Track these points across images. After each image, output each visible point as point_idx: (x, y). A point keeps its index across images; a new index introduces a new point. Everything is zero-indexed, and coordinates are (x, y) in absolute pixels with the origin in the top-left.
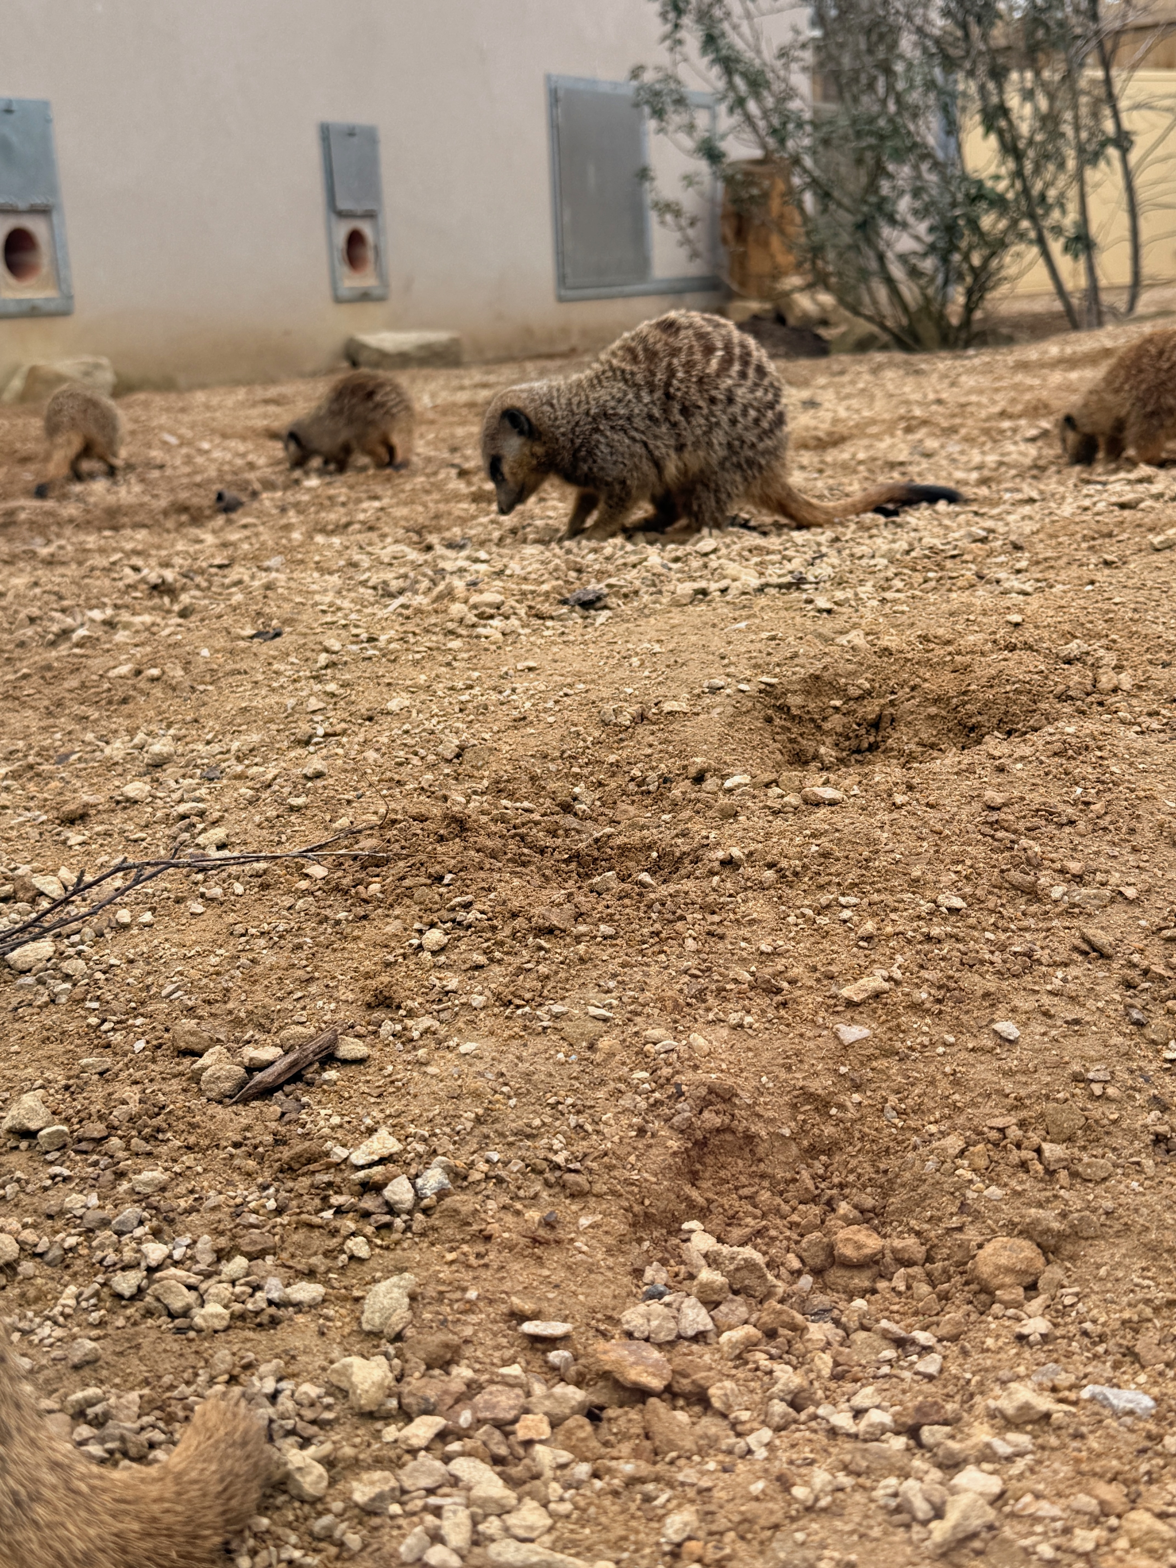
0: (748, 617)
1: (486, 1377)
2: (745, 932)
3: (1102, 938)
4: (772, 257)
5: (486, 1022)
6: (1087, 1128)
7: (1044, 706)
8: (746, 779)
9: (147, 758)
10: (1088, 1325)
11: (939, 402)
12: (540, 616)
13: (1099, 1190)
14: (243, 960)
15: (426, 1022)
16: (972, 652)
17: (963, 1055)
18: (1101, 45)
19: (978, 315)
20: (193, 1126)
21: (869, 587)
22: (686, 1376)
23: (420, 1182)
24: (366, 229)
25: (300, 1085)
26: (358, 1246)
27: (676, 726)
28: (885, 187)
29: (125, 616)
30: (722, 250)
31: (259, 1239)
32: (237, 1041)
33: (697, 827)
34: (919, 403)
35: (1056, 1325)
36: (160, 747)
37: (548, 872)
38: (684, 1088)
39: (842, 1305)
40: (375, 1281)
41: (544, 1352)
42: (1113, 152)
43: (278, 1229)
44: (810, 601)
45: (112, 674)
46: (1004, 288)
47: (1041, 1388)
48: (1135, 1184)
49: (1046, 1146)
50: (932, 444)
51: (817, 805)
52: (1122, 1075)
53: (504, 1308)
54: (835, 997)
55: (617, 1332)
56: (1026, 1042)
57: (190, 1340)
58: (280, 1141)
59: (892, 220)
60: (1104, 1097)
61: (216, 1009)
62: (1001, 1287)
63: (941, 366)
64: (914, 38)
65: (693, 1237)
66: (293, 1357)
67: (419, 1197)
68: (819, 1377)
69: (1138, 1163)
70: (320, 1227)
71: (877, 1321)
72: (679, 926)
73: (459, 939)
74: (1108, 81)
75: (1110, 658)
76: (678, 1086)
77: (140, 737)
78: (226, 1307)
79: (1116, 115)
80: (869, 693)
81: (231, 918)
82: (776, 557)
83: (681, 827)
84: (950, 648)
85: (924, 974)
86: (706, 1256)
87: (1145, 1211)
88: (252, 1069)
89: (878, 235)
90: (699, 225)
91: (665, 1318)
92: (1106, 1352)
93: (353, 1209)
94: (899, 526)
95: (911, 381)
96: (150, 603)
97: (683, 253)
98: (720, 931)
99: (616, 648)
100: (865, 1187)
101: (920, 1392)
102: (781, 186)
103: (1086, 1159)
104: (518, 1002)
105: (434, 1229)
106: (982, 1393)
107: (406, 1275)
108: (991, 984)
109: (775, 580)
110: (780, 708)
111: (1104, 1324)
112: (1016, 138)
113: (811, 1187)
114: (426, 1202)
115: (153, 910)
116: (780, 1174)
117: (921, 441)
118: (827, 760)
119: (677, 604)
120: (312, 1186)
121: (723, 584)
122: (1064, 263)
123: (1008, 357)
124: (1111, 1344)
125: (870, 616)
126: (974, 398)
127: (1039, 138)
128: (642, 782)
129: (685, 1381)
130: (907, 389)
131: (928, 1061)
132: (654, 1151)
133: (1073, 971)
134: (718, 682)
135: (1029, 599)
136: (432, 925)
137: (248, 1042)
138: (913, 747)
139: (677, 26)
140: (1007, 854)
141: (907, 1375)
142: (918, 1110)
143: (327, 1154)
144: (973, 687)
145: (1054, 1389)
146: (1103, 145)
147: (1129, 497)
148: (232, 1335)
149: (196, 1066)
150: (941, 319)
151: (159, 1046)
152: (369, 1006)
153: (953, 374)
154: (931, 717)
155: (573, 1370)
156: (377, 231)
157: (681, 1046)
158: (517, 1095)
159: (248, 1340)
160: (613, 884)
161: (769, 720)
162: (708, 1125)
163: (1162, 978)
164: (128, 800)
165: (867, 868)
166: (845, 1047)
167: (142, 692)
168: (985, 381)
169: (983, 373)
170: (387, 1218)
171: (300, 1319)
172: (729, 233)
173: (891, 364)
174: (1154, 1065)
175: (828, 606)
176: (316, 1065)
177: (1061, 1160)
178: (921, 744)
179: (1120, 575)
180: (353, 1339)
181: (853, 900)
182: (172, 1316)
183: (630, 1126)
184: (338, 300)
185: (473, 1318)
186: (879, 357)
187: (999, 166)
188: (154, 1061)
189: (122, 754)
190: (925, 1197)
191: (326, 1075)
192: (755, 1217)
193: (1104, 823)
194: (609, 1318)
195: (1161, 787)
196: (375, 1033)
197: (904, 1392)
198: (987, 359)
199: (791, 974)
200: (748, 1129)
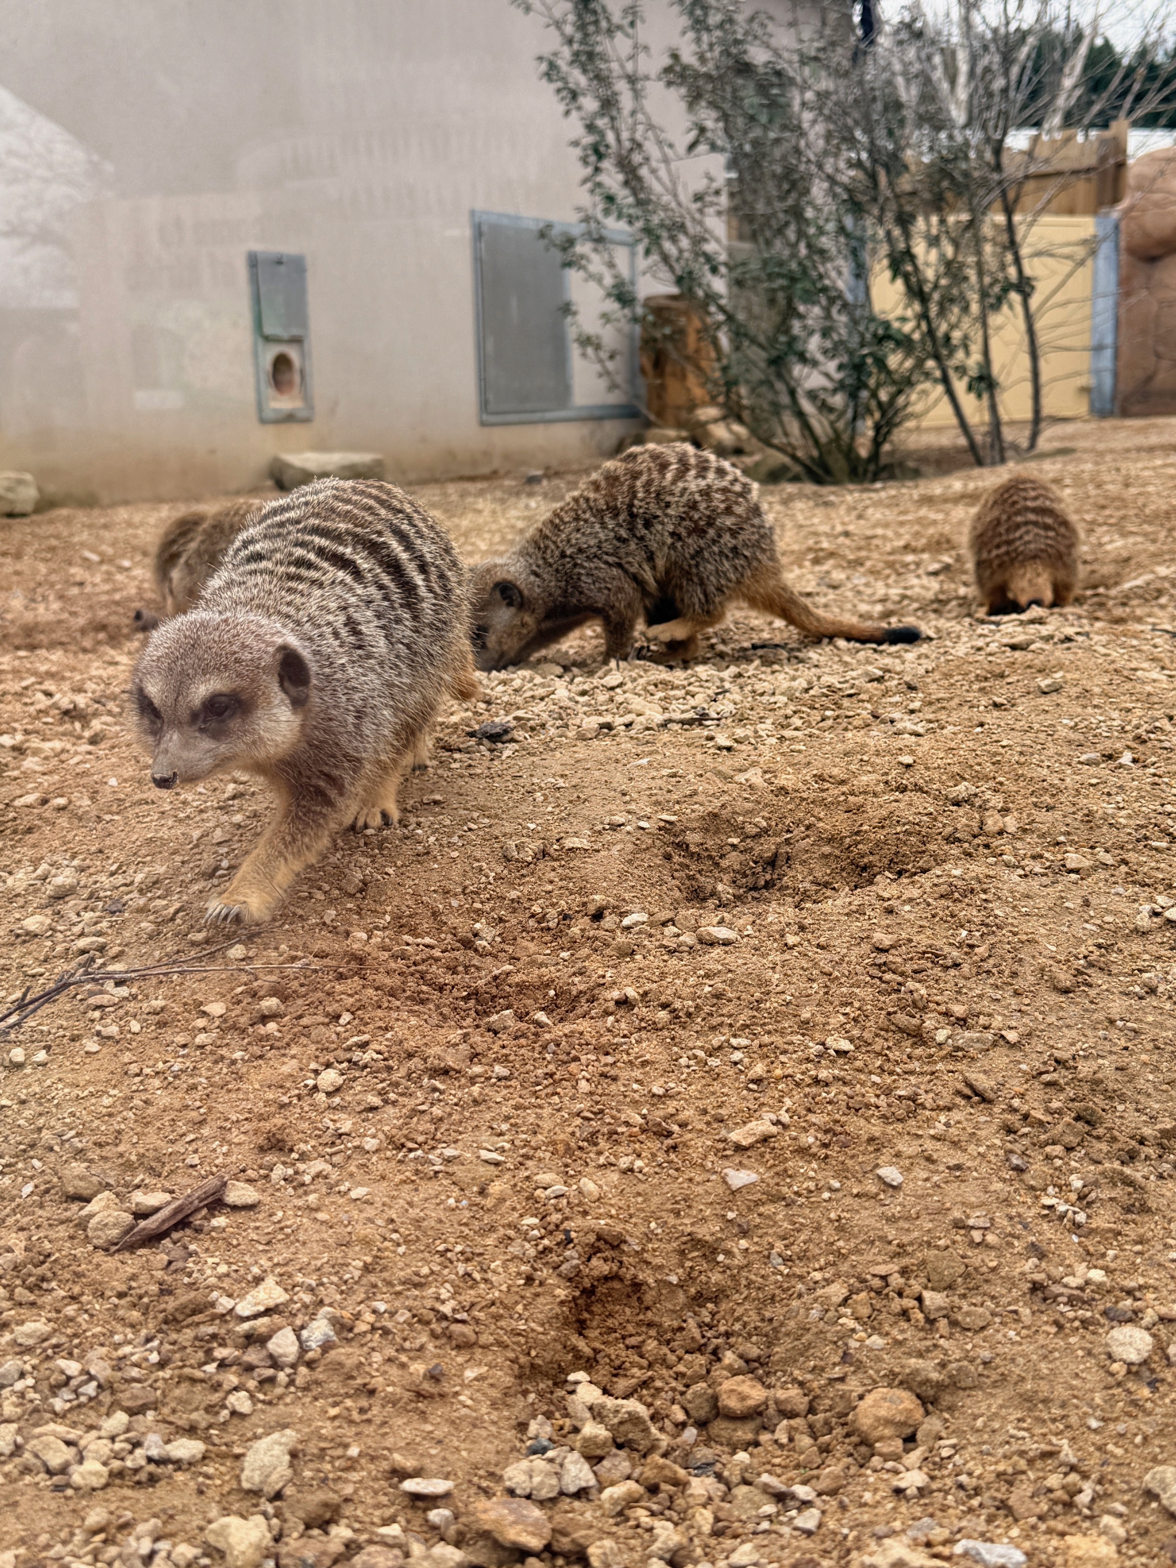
0: (651, 753)
1: (364, 1537)
2: (637, 1073)
3: (984, 1083)
4: (688, 390)
5: (378, 1165)
6: (966, 1276)
7: (932, 847)
8: (643, 917)
9: (49, 890)
10: (963, 1478)
11: (847, 534)
12: (449, 749)
13: (978, 1340)
14: (137, 1102)
15: (319, 1165)
16: (865, 793)
17: (848, 1200)
18: (1004, 194)
19: (886, 447)
20: (78, 1275)
21: (768, 724)
22: (565, 1534)
23: (305, 1333)
24: (293, 353)
25: (188, 1232)
26: (240, 1401)
27: (576, 863)
28: (796, 327)
29: (35, 742)
30: (641, 381)
31: (140, 1393)
32: (126, 1185)
33: (595, 965)
34: (827, 535)
35: (933, 1478)
36: (64, 878)
37: (445, 1010)
38: (573, 1235)
39: (725, 1458)
40: (256, 1437)
41: (426, 1510)
42: (1015, 297)
43: (160, 1384)
44: (711, 738)
45: (17, 803)
46: (911, 424)
47: (915, 1543)
48: (1012, 1334)
49: (927, 1295)
50: (838, 576)
51: (712, 945)
52: (1002, 1222)
53: (385, 1465)
54: (724, 1141)
55: (498, 1489)
56: (908, 1188)
57: (67, 1498)
58: (166, 1291)
59: (803, 358)
60: (983, 1244)
61: (107, 1151)
62: (880, 1439)
63: (849, 498)
64: (826, 185)
65: (579, 1388)
66: (171, 1517)
67: (303, 1349)
68: (699, 1533)
69: (1015, 1312)
70: (202, 1381)
71: (759, 1475)
72: (573, 1067)
73: (355, 1079)
74: (1010, 228)
75: (997, 801)
76: (567, 1232)
77: (43, 867)
78: (105, 1464)
79: (1017, 261)
80: (765, 831)
81: (127, 1057)
82: (680, 693)
83: (579, 965)
84: (844, 789)
85: (812, 1118)
86: (591, 1408)
87: (1021, 1361)
88: (140, 1215)
89: (790, 372)
90: (618, 357)
91: (548, 1474)
92: (981, 1505)
93: (237, 1362)
94: (801, 661)
95: (820, 512)
96: (61, 729)
97: (602, 384)
98: (612, 1072)
99: (521, 781)
100: (750, 1335)
101: (798, 1548)
102: (697, 323)
103: (966, 1308)
104: (411, 1145)
105: (318, 1383)
106: (858, 1549)
107: (288, 1431)
108: (876, 1128)
109: (677, 716)
110: (679, 845)
111: (979, 1477)
112: (921, 282)
113: (698, 1336)
114: (310, 1355)
115: (48, 1048)
116: (667, 1322)
117: (828, 572)
118: (724, 897)
119: (582, 737)
120: (196, 1338)
121: (628, 718)
122: (969, 402)
123: (912, 491)
124: (985, 1498)
125: (768, 755)
126: (880, 531)
127: (943, 282)
128: (543, 918)
129: (565, 1540)
130: (816, 520)
131: (813, 1206)
132: (541, 1300)
133: (956, 1115)
134: (619, 819)
135: (921, 740)
136: (328, 1065)
137: (138, 1187)
138: (807, 885)
139: (597, 170)
140: (894, 996)
141: (786, 1530)
142: (803, 1256)
143: (213, 1305)
144: (865, 828)
145: (928, 1544)
146: (1005, 290)
147: (1019, 639)
148: (110, 1493)
149: (83, 1213)
150: (849, 452)
151: (47, 1191)
152: (262, 1149)
153: (860, 506)
154: (825, 856)
155: (452, 1530)
156: (303, 355)
157: (572, 1191)
158: (407, 1242)
159: (124, 1498)
160: (510, 1023)
161: (668, 857)
162: (596, 1273)
163: (1041, 1123)
164: (28, 933)
165: (758, 1009)
166: (733, 1193)
167: (47, 821)
168: (890, 515)
169: (888, 506)
170: (270, 1372)
171: (180, 1477)
172: (648, 366)
173: (801, 496)
174: (1033, 1212)
175: (728, 743)
176: (204, 1212)
177: (940, 1309)
178: (815, 882)
179: (1008, 717)
180: (232, 1498)
181: (744, 1042)
182: (50, 1472)
183: (519, 1274)
184: (263, 421)
185: (355, 1476)
186: (791, 488)
187: (906, 307)
188: (41, 1206)
189: (25, 884)
190: (808, 1346)
191: (215, 1222)
192: (641, 1368)
193: (988, 965)
194: (492, 1474)
195: (1043, 931)
196: (266, 1177)
197: (782, 1548)
198: (893, 492)
199: (682, 1117)
200: (635, 1277)
